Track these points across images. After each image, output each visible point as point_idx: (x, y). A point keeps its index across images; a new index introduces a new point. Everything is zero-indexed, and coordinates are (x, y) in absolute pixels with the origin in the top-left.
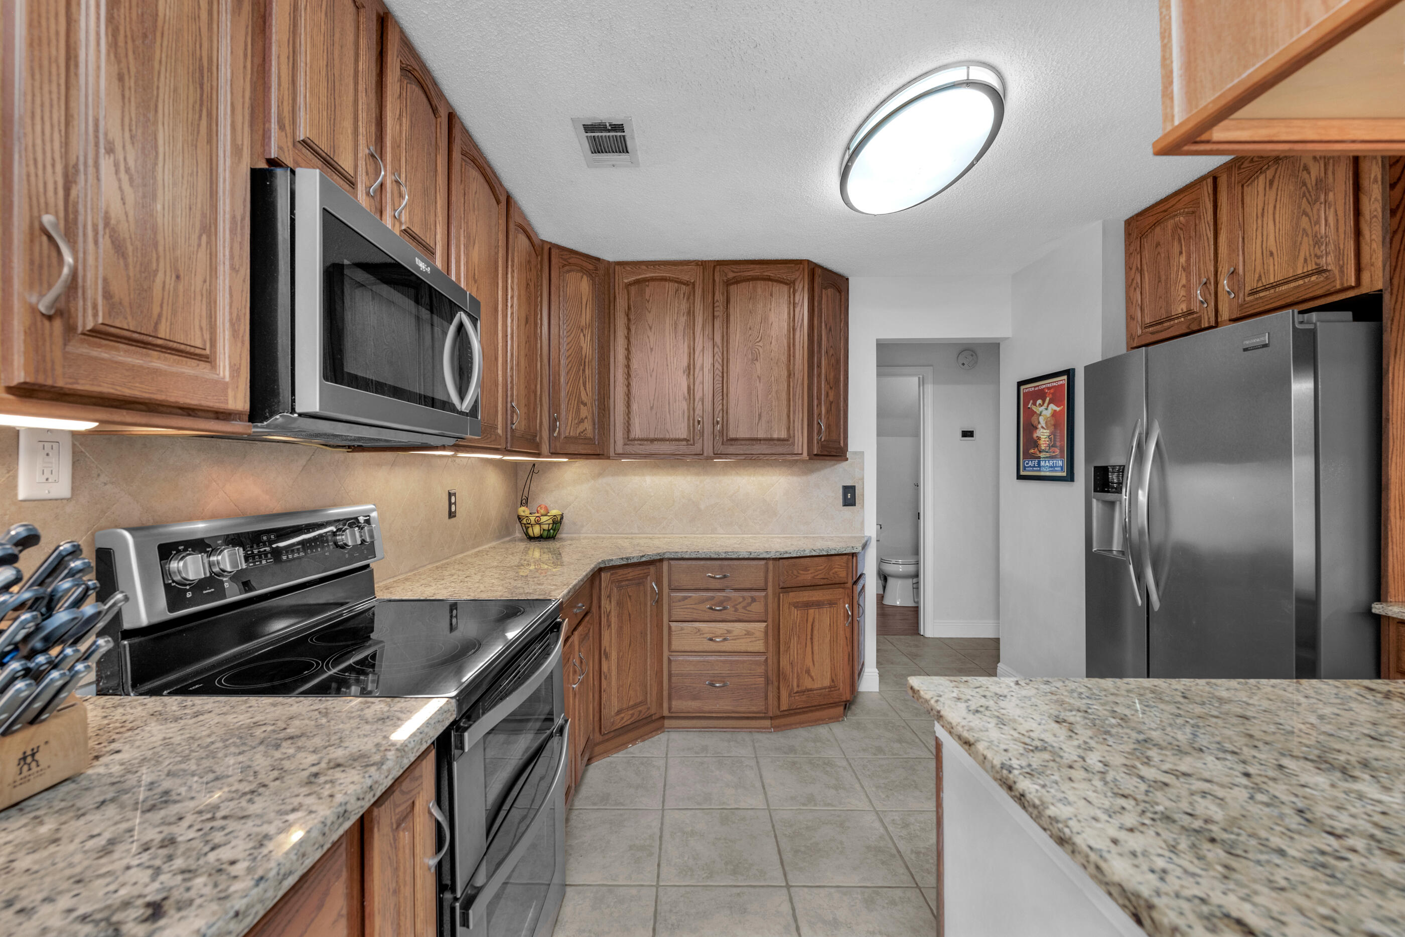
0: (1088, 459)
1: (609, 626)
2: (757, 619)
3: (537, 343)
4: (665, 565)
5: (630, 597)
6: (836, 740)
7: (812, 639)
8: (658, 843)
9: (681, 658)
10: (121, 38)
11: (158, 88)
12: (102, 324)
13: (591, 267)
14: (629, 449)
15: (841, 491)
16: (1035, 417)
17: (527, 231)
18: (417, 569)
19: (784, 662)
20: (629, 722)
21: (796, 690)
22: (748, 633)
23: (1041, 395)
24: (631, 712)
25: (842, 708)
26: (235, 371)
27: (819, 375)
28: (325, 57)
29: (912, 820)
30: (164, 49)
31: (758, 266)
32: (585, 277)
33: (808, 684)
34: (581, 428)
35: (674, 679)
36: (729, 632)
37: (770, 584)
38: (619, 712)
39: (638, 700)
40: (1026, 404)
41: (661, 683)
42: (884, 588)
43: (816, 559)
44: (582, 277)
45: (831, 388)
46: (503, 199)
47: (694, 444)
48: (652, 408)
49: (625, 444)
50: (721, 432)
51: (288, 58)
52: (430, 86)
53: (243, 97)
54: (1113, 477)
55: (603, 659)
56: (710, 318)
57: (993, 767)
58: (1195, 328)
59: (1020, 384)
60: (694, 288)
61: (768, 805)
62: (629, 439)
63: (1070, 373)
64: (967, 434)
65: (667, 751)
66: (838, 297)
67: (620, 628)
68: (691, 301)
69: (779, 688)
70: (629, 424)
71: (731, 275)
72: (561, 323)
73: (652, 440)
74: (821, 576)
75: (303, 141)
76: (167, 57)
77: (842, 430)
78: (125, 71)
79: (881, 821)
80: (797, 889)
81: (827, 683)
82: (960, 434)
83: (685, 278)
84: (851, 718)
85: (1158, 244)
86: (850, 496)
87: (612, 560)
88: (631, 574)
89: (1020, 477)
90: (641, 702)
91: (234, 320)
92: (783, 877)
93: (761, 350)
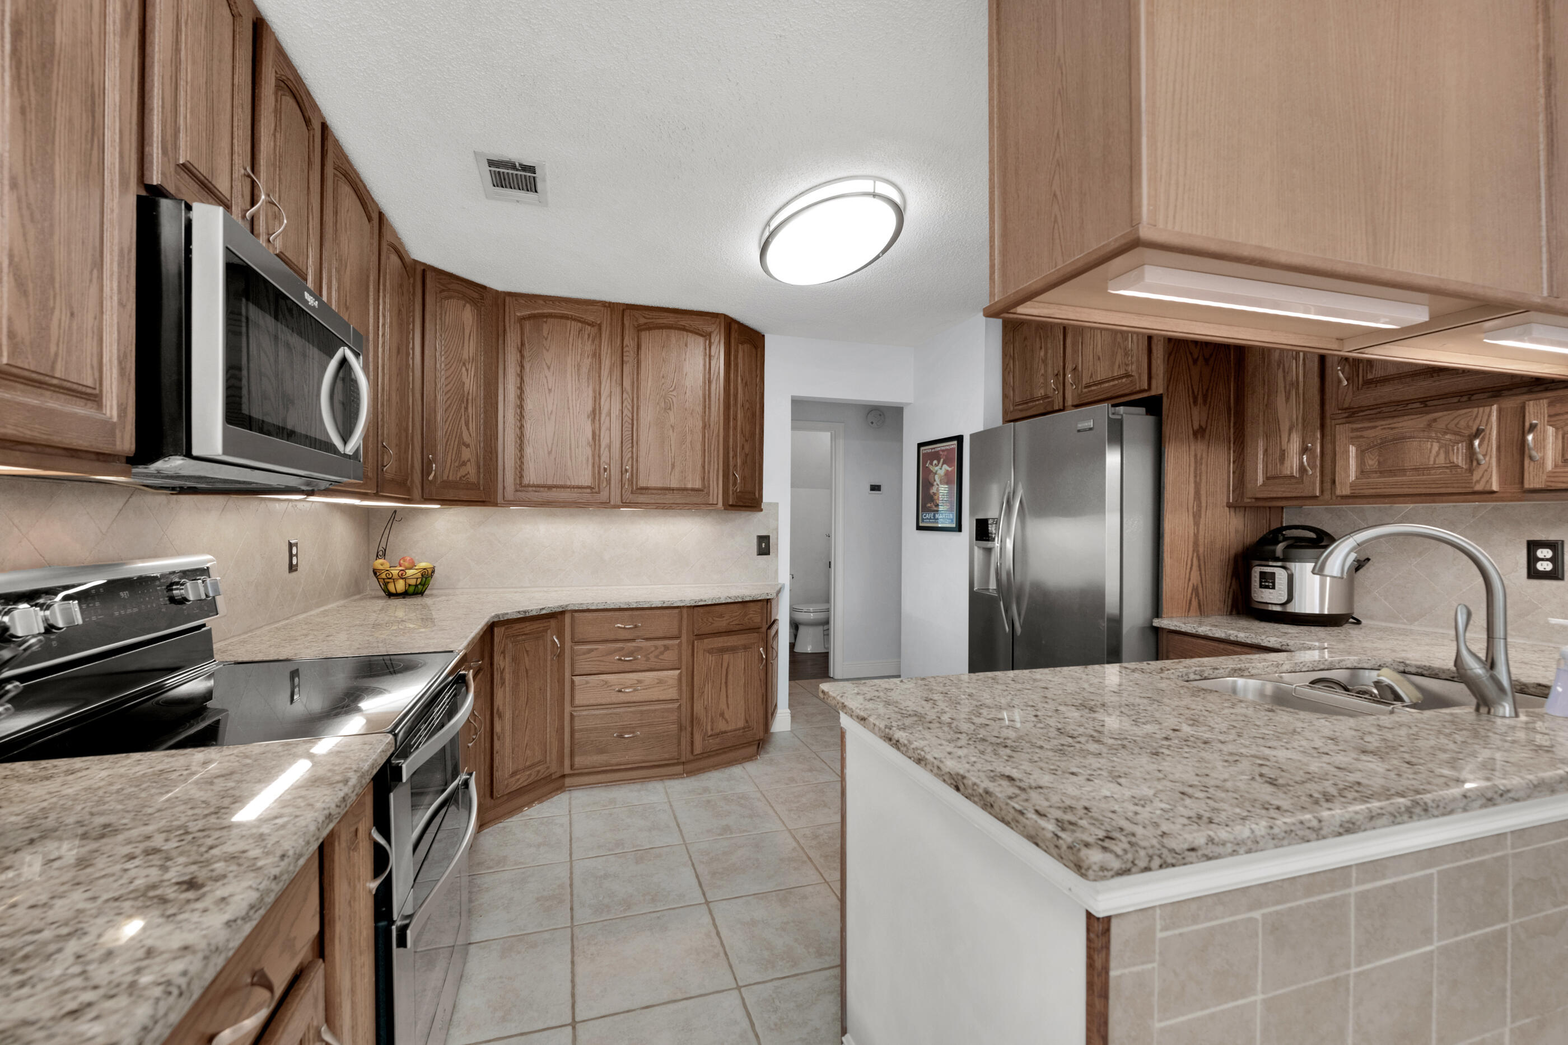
0: (973, 510)
1: (503, 683)
2: (671, 667)
3: (408, 376)
4: (568, 618)
5: (527, 651)
6: (750, 776)
7: (726, 683)
8: (569, 890)
9: (584, 713)
10: (23, 70)
11: (55, 119)
12: (7, 364)
13: (476, 295)
14: (522, 495)
15: (755, 541)
16: (932, 475)
17: (399, 251)
18: (251, 631)
19: (698, 707)
20: (525, 784)
21: (709, 734)
22: (660, 682)
23: (936, 456)
24: (528, 773)
25: (755, 747)
26: (122, 410)
27: (735, 428)
28: (205, 72)
29: (821, 832)
30: (61, 78)
31: (672, 315)
32: (468, 305)
33: (722, 726)
34: (462, 471)
35: (577, 735)
36: (639, 682)
37: (684, 631)
38: (514, 774)
39: (536, 760)
40: (924, 465)
41: (562, 741)
42: (796, 636)
43: (732, 606)
44: (464, 306)
45: (747, 441)
46: (375, 216)
47: (599, 493)
48: (550, 453)
49: (517, 491)
50: (631, 481)
51: (171, 79)
52: (304, 98)
53: (131, 123)
54: (992, 528)
55: (496, 719)
56: (619, 363)
57: (880, 729)
58: (1049, 409)
59: (920, 445)
60: (600, 329)
61: (684, 841)
62: (521, 485)
63: (960, 439)
64: (875, 488)
65: (570, 808)
66: (754, 352)
67: (516, 686)
68: (597, 342)
69: (692, 734)
70: (522, 469)
71: (642, 321)
72: (438, 354)
73: (550, 487)
74: (737, 622)
75: (183, 165)
76: (63, 86)
77: (757, 482)
78: (27, 104)
79: (794, 837)
80: (716, 903)
81: (741, 724)
82: (869, 488)
83: (591, 318)
84: (764, 757)
85: (1025, 339)
86: (764, 546)
87: (507, 614)
88: (529, 628)
89: (919, 528)
90: (539, 762)
91: (122, 358)
92: (702, 896)
93: (674, 399)
